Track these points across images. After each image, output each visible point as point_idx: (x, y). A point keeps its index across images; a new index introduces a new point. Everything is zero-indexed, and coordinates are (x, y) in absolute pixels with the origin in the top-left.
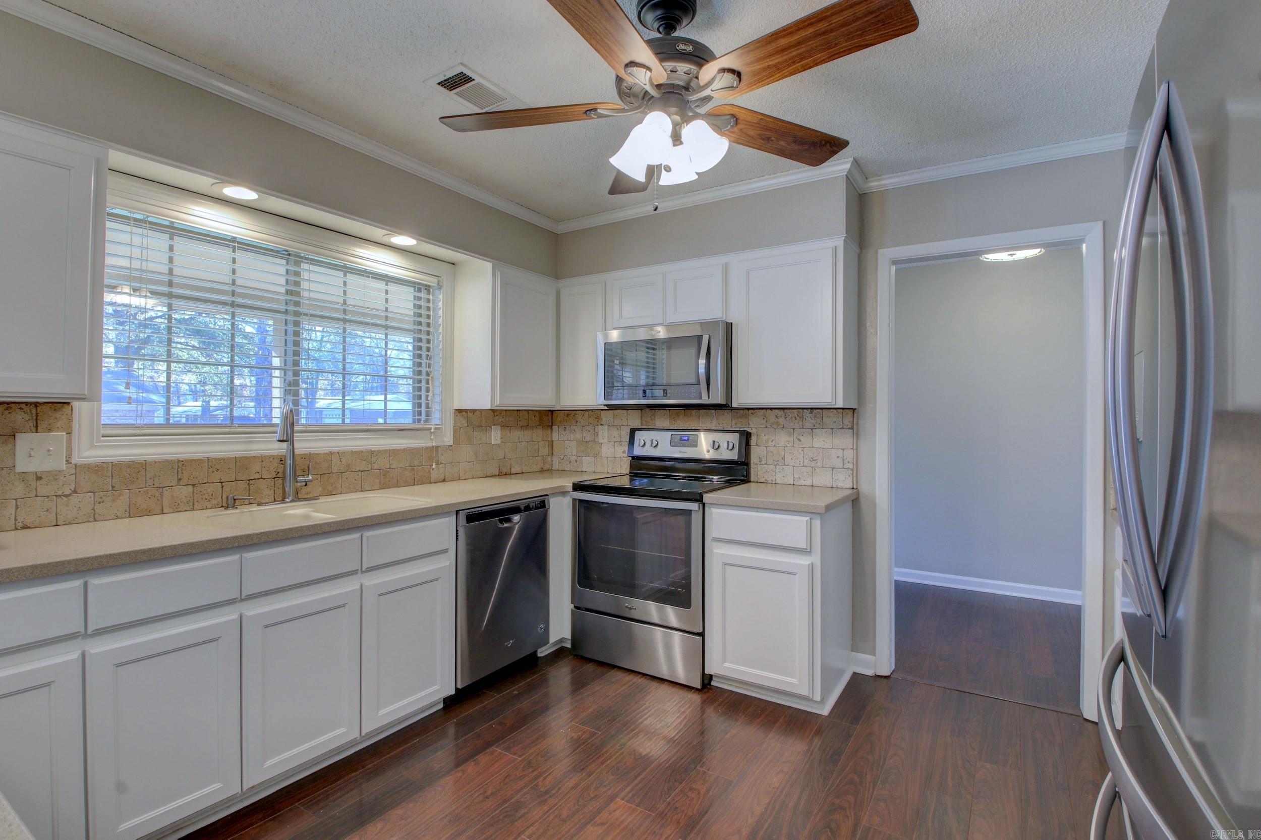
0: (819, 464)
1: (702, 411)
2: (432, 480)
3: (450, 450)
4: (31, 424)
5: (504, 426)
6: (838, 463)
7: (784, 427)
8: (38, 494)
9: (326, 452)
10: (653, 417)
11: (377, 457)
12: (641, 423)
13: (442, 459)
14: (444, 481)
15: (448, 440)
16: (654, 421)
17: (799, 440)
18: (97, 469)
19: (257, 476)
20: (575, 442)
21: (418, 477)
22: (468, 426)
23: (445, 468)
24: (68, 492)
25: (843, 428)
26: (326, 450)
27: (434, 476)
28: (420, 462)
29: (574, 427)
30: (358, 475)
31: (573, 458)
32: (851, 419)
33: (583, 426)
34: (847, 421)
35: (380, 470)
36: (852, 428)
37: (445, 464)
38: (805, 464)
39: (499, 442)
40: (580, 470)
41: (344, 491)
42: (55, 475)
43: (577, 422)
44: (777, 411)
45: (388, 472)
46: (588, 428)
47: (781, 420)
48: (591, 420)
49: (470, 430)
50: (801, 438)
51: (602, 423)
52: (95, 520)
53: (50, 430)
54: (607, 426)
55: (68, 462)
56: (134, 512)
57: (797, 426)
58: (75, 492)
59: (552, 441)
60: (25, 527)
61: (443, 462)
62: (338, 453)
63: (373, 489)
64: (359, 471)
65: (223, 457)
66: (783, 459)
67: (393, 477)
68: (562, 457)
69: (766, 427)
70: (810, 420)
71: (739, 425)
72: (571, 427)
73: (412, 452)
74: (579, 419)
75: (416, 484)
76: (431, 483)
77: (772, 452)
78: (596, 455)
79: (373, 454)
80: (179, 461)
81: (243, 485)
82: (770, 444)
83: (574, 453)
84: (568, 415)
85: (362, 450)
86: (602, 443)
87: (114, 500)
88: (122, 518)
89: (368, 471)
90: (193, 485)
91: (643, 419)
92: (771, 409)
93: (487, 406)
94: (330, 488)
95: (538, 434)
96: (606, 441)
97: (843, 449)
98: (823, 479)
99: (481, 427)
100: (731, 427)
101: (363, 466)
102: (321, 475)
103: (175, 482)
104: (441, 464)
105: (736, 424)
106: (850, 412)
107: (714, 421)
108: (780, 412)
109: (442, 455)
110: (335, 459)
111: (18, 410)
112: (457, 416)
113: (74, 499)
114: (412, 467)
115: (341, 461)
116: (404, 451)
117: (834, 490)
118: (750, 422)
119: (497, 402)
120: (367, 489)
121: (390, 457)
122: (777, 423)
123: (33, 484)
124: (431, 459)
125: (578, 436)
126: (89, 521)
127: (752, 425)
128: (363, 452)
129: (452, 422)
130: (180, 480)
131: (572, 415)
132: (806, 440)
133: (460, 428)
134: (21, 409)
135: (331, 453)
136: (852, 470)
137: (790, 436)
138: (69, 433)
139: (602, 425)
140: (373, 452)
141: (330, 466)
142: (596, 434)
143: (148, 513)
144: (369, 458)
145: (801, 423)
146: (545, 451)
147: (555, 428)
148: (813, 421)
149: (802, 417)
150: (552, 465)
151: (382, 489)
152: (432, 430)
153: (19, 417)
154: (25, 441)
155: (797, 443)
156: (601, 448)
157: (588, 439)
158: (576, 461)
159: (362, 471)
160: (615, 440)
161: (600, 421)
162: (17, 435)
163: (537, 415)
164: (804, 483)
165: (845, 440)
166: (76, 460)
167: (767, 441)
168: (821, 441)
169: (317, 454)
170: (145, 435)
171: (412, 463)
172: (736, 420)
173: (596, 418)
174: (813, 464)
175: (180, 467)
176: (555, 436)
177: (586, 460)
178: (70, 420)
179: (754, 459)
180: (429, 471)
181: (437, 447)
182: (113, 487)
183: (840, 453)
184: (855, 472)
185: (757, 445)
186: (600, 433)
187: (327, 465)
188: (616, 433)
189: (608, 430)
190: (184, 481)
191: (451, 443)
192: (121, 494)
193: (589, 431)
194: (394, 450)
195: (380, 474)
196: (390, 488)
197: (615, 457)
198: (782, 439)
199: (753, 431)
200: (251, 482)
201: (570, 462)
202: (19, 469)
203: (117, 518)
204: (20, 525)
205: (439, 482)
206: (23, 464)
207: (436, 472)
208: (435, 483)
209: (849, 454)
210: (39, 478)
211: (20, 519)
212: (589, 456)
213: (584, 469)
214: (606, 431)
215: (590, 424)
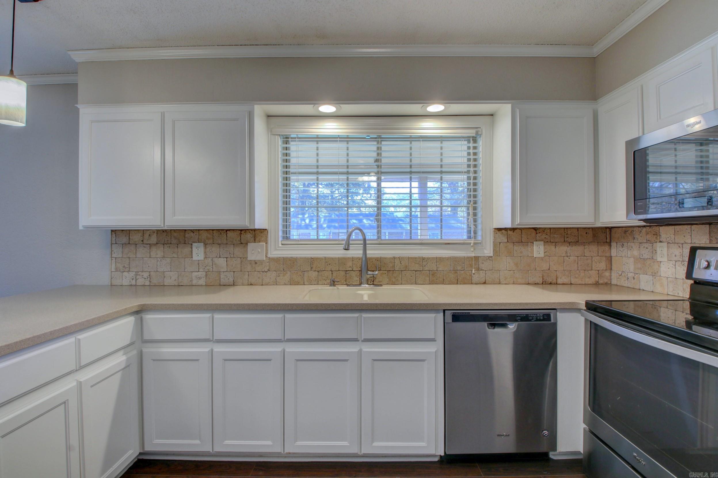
2: (474, 281)
3: (490, 260)
4: (253, 239)
5: (546, 242)
8: (256, 270)
9: (391, 257)
11: (427, 262)
12: (710, 240)
13: (481, 266)
14: (485, 283)
15: (488, 251)
18: (277, 260)
19: (350, 269)
20: (632, 260)
21: (460, 278)
22: (508, 242)
23: (486, 274)
24: (266, 270)
26: (391, 256)
27: (475, 278)
28: (462, 267)
29: (632, 244)
30: (413, 273)
31: (631, 275)
33: (640, 243)
35: (429, 271)
37: (486, 271)
39: (542, 255)
40: (637, 287)
41: (404, 283)
42: (262, 262)
43: (634, 238)
45: (436, 273)
46: (646, 245)
48: (649, 237)
49: (510, 245)
51: (661, 240)
52: (276, 284)
53: (260, 242)
54: (666, 244)
55: (266, 256)
56: (292, 283)
58: (269, 270)
59: (611, 257)
60: (251, 284)
61: (483, 269)
62: (399, 258)
63: (424, 283)
64: (414, 270)
65: (332, 257)
67: (440, 277)
68: (620, 273)
72: (629, 244)
73: (455, 260)
74: (637, 236)
75: (459, 283)
76: (472, 284)
78: (655, 274)
79: (424, 259)
80: (311, 258)
81: (343, 273)
83: (632, 268)
84: (625, 232)
85: (416, 257)
86: (661, 262)
87: (284, 276)
88: (287, 285)
89: (420, 271)
90: (318, 271)
91: (712, 235)
94: (394, 280)
95: (592, 250)
96: (665, 259)
99: (522, 242)
101: (417, 267)
102: (388, 271)
103: (309, 269)
104: (481, 270)
109: (483, 263)
110: (397, 262)
111: (249, 233)
112: (496, 233)
113: (269, 274)
114: (455, 271)
115: (401, 263)
116: (448, 259)
120: (419, 283)
121: (437, 262)
123: (254, 265)
124: (471, 266)
125: (636, 253)
126: (274, 285)
128: (416, 258)
129: (492, 238)
130: (312, 268)
131: (629, 232)
133: (500, 243)
134: (250, 232)
135: (394, 258)
138: (266, 243)
139: (660, 242)
140: (423, 259)
141: (394, 266)
142: (654, 252)
143: (298, 284)
144: (421, 262)
146: (602, 265)
147: (613, 244)
150: (611, 279)
151: (431, 284)
152: (472, 244)
153: (249, 236)
154: (251, 246)
156: (660, 266)
157: (645, 256)
158: (634, 278)
159: (416, 271)
160: (676, 259)
161: (658, 237)
162: (248, 243)
163: (590, 232)
166: (269, 255)
169: (385, 258)
170: (302, 244)
171: (455, 268)
173: (654, 234)
175: (312, 261)
176: (614, 252)
177: (644, 278)
178: (267, 237)
180: (471, 275)
181: (477, 258)
182: (283, 269)
186: (659, 251)
187: (391, 265)
188: (677, 251)
189: (668, 247)
190: (314, 269)
191: (492, 255)
192: (286, 273)
193: (647, 248)
194: (440, 258)
195: (430, 274)
196: (437, 284)
197: (676, 278)
200: (347, 272)
201: (628, 278)
202: (249, 259)
203: (285, 284)
204: (249, 283)
205: (480, 284)
206: (251, 257)
207: (477, 276)
208: (476, 284)
210: (256, 263)
211: (250, 281)
212: (646, 274)
213: (642, 288)
214: (666, 249)
215: (648, 241)
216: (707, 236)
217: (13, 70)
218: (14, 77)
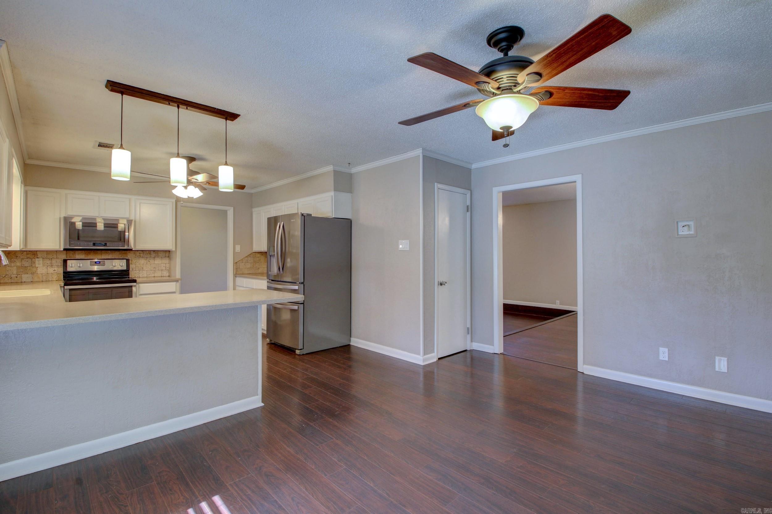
0: (157, 269)
1: (103, 252)
6: (164, 268)
7: (143, 257)
10: (74, 254)
12: (66, 256)
16: (74, 256)
17: (149, 261)
20: (15, 268)
25: (165, 257)
29: (15, 260)
31: (13, 276)
32: (168, 254)
33: (22, 259)
34: (167, 255)
36: (169, 257)
38: (152, 270)
40: (20, 282)
43: (17, 257)
44: (140, 251)
46: (26, 260)
47: (142, 255)
48: (28, 256)
50: (150, 261)
54: (42, 259)
57: (148, 256)
66: (143, 268)
69: (135, 257)
70: (153, 255)
71: (123, 257)
72: (12, 260)
77: (138, 266)
78: (33, 274)
82: (137, 263)
83: (15, 272)
86: (38, 267)
92: (137, 251)
93: (19, 250)
96: (41, 265)
97: (166, 264)
98: (158, 274)
100: (119, 257)
105: (121, 256)
106: (168, 252)
107: (110, 256)
108: (142, 252)
117: (162, 277)
118: (128, 256)
119: (22, 247)
122: (140, 256)
125: (18, 264)
127: (129, 257)
132: (152, 261)
136: (169, 270)
137: (145, 260)
139: (37, 258)
142: (33, 262)
145: (150, 256)
148: (155, 255)
149: (150, 254)
155: (148, 263)
156: (37, 269)
157: (28, 265)
158: (16, 278)
160: (47, 265)
161: (36, 256)
164: (151, 276)
165: (166, 261)
167: (136, 262)
168: (158, 261)
172: (121, 255)
173: (33, 255)
174: (155, 269)
177: (25, 276)
179: (131, 269)
183: (165, 265)
184: (169, 271)
185: (131, 264)
186: (37, 262)
188: (48, 262)
189: (43, 260)
193: (27, 261)
197: (48, 273)
198: (142, 261)
199: (130, 259)
201: (11, 278)
209: (168, 265)
212: (27, 274)
213: (23, 281)
214: (42, 261)
215: (27, 258)
216: (65, 255)
217: (122, 144)
218: (124, 149)
